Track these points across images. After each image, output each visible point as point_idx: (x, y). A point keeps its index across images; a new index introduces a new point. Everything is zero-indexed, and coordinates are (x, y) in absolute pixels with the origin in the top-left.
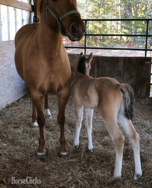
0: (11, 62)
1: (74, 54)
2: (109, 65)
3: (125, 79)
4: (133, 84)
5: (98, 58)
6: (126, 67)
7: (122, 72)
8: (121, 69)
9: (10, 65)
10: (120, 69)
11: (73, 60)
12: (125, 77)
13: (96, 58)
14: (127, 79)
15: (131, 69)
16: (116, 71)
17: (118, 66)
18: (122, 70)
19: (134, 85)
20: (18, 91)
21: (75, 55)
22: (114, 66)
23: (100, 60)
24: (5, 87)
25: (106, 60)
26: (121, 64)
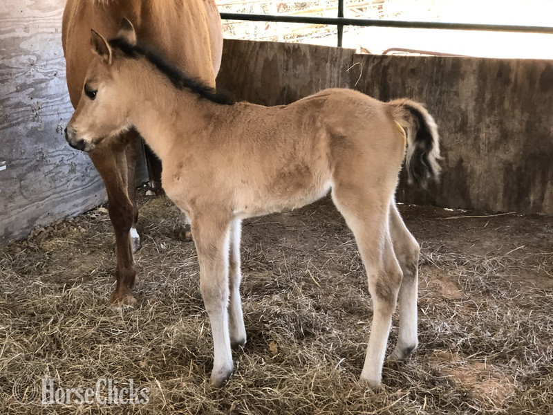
0: (46, 74)
1: (299, 45)
2: (426, 88)
3: (482, 146)
4: (510, 164)
5: (386, 62)
6: (488, 96)
7: (472, 117)
8: (466, 107)
9: (43, 85)
10: (463, 107)
11: (294, 67)
12: (483, 135)
13: (376, 62)
14: (489, 143)
15: (507, 105)
16: (449, 113)
17: (457, 94)
18: (470, 108)
19: (514, 167)
20: (87, 179)
21: (303, 49)
22: (441, 94)
23: (391, 71)
24: (24, 165)
25: (413, 71)
26: (468, 86)
